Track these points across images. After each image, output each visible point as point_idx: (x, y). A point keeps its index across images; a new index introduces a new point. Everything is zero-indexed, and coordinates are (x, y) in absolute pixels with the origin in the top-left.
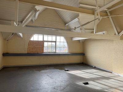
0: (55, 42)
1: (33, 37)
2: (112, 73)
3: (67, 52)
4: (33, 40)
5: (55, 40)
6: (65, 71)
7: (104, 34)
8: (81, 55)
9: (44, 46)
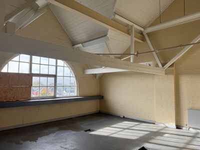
0: (55, 76)
1: (7, 65)
2: (154, 124)
3: (76, 95)
4: (6, 71)
5: (54, 74)
6: (86, 131)
7: (150, 65)
8: (97, 99)
9: (32, 85)
